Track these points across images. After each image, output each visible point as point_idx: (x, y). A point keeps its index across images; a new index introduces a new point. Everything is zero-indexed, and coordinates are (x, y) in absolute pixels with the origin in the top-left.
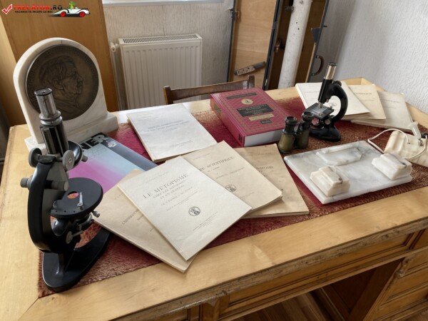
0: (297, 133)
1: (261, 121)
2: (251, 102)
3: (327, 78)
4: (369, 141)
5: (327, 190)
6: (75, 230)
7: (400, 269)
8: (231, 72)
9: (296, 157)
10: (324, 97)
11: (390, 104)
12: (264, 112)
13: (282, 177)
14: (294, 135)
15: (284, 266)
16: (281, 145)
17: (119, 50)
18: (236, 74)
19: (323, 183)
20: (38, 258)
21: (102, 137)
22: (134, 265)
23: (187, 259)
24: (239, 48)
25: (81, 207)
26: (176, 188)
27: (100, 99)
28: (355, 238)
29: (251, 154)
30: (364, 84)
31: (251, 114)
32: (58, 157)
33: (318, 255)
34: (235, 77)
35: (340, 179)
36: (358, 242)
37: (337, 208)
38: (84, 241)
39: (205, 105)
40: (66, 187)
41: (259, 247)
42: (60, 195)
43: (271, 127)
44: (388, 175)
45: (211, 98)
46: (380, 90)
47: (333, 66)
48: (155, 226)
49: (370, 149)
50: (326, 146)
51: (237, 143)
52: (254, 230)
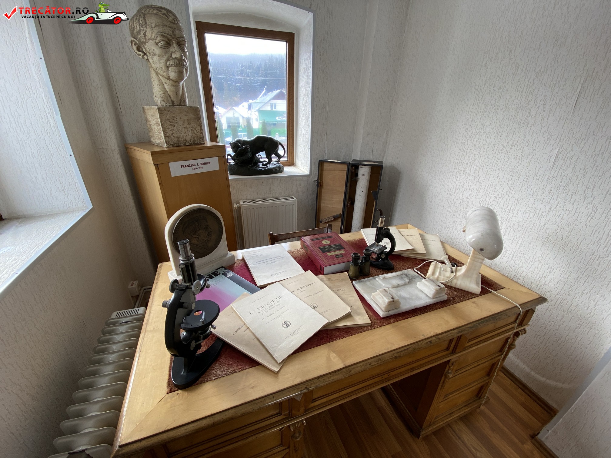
0: (361, 264)
1: (336, 256)
2: (329, 242)
3: (379, 226)
4: (414, 269)
5: (383, 306)
6: (197, 339)
7: (449, 370)
8: (317, 221)
9: (361, 281)
10: (379, 239)
11: (429, 242)
12: (338, 249)
13: (351, 297)
14: (359, 266)
15: (352, 367)
16: (351, 273)
17: (239, 208)
18: (321, 222)
19: (381, 301)
20: (169, 362)
21: (223, 269)
22: (239, 367)
23: (279, 362)
24: (322, 205)
25: (203, 321)
26: (273, 306)
27: (224, 243)
28: (406, 344)
29: (329, 280)
30: (410, 229)
31: (329, 251)
32: (190, 285)
33: (378, 358)
34: (321, 224)
35: (392, 298)
36: (409, 347)
37: (392, 321)
38: (203, 349)
39: (297, 245)
40: (193, 307)
41: (334, 352)
42: (189, 313)
43: (343, 260)
44: (428, 295)
45: (301, 240)
46: (421, 232)
47: (382, 218)
48: (257, 336)
49: (415, 276)
50: (383, 274)
51: (319, 271)
52: (330, 339)
